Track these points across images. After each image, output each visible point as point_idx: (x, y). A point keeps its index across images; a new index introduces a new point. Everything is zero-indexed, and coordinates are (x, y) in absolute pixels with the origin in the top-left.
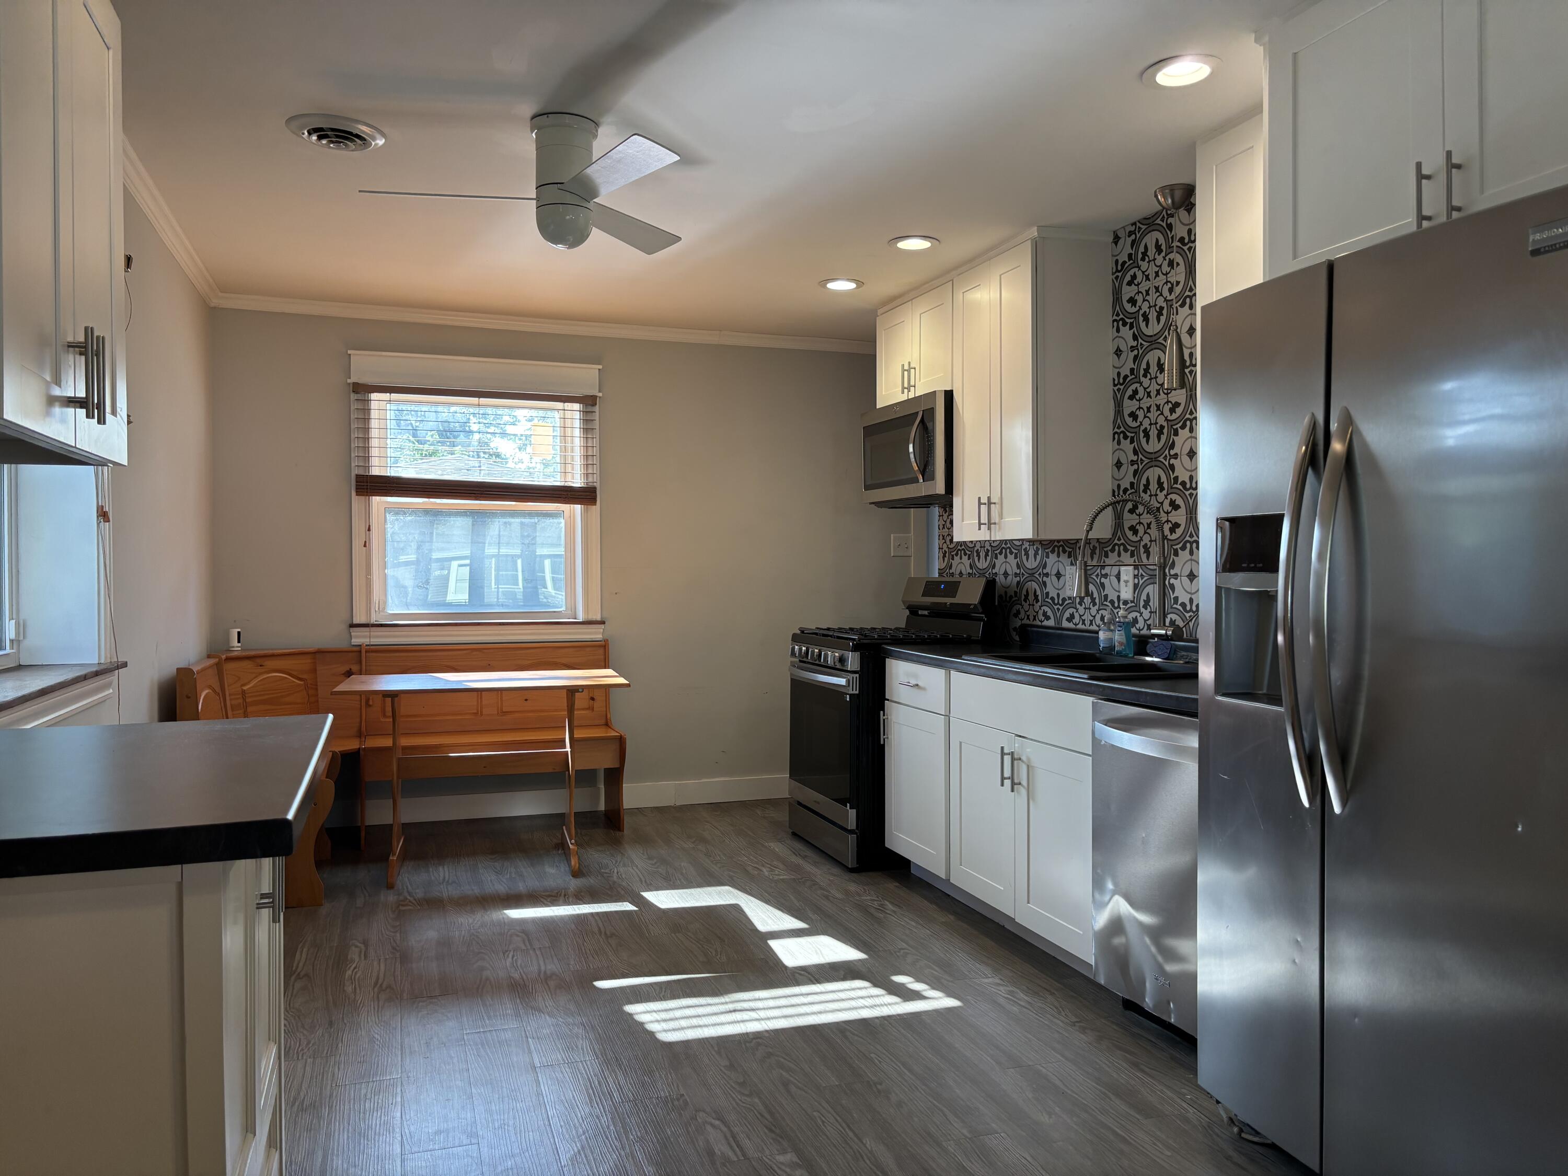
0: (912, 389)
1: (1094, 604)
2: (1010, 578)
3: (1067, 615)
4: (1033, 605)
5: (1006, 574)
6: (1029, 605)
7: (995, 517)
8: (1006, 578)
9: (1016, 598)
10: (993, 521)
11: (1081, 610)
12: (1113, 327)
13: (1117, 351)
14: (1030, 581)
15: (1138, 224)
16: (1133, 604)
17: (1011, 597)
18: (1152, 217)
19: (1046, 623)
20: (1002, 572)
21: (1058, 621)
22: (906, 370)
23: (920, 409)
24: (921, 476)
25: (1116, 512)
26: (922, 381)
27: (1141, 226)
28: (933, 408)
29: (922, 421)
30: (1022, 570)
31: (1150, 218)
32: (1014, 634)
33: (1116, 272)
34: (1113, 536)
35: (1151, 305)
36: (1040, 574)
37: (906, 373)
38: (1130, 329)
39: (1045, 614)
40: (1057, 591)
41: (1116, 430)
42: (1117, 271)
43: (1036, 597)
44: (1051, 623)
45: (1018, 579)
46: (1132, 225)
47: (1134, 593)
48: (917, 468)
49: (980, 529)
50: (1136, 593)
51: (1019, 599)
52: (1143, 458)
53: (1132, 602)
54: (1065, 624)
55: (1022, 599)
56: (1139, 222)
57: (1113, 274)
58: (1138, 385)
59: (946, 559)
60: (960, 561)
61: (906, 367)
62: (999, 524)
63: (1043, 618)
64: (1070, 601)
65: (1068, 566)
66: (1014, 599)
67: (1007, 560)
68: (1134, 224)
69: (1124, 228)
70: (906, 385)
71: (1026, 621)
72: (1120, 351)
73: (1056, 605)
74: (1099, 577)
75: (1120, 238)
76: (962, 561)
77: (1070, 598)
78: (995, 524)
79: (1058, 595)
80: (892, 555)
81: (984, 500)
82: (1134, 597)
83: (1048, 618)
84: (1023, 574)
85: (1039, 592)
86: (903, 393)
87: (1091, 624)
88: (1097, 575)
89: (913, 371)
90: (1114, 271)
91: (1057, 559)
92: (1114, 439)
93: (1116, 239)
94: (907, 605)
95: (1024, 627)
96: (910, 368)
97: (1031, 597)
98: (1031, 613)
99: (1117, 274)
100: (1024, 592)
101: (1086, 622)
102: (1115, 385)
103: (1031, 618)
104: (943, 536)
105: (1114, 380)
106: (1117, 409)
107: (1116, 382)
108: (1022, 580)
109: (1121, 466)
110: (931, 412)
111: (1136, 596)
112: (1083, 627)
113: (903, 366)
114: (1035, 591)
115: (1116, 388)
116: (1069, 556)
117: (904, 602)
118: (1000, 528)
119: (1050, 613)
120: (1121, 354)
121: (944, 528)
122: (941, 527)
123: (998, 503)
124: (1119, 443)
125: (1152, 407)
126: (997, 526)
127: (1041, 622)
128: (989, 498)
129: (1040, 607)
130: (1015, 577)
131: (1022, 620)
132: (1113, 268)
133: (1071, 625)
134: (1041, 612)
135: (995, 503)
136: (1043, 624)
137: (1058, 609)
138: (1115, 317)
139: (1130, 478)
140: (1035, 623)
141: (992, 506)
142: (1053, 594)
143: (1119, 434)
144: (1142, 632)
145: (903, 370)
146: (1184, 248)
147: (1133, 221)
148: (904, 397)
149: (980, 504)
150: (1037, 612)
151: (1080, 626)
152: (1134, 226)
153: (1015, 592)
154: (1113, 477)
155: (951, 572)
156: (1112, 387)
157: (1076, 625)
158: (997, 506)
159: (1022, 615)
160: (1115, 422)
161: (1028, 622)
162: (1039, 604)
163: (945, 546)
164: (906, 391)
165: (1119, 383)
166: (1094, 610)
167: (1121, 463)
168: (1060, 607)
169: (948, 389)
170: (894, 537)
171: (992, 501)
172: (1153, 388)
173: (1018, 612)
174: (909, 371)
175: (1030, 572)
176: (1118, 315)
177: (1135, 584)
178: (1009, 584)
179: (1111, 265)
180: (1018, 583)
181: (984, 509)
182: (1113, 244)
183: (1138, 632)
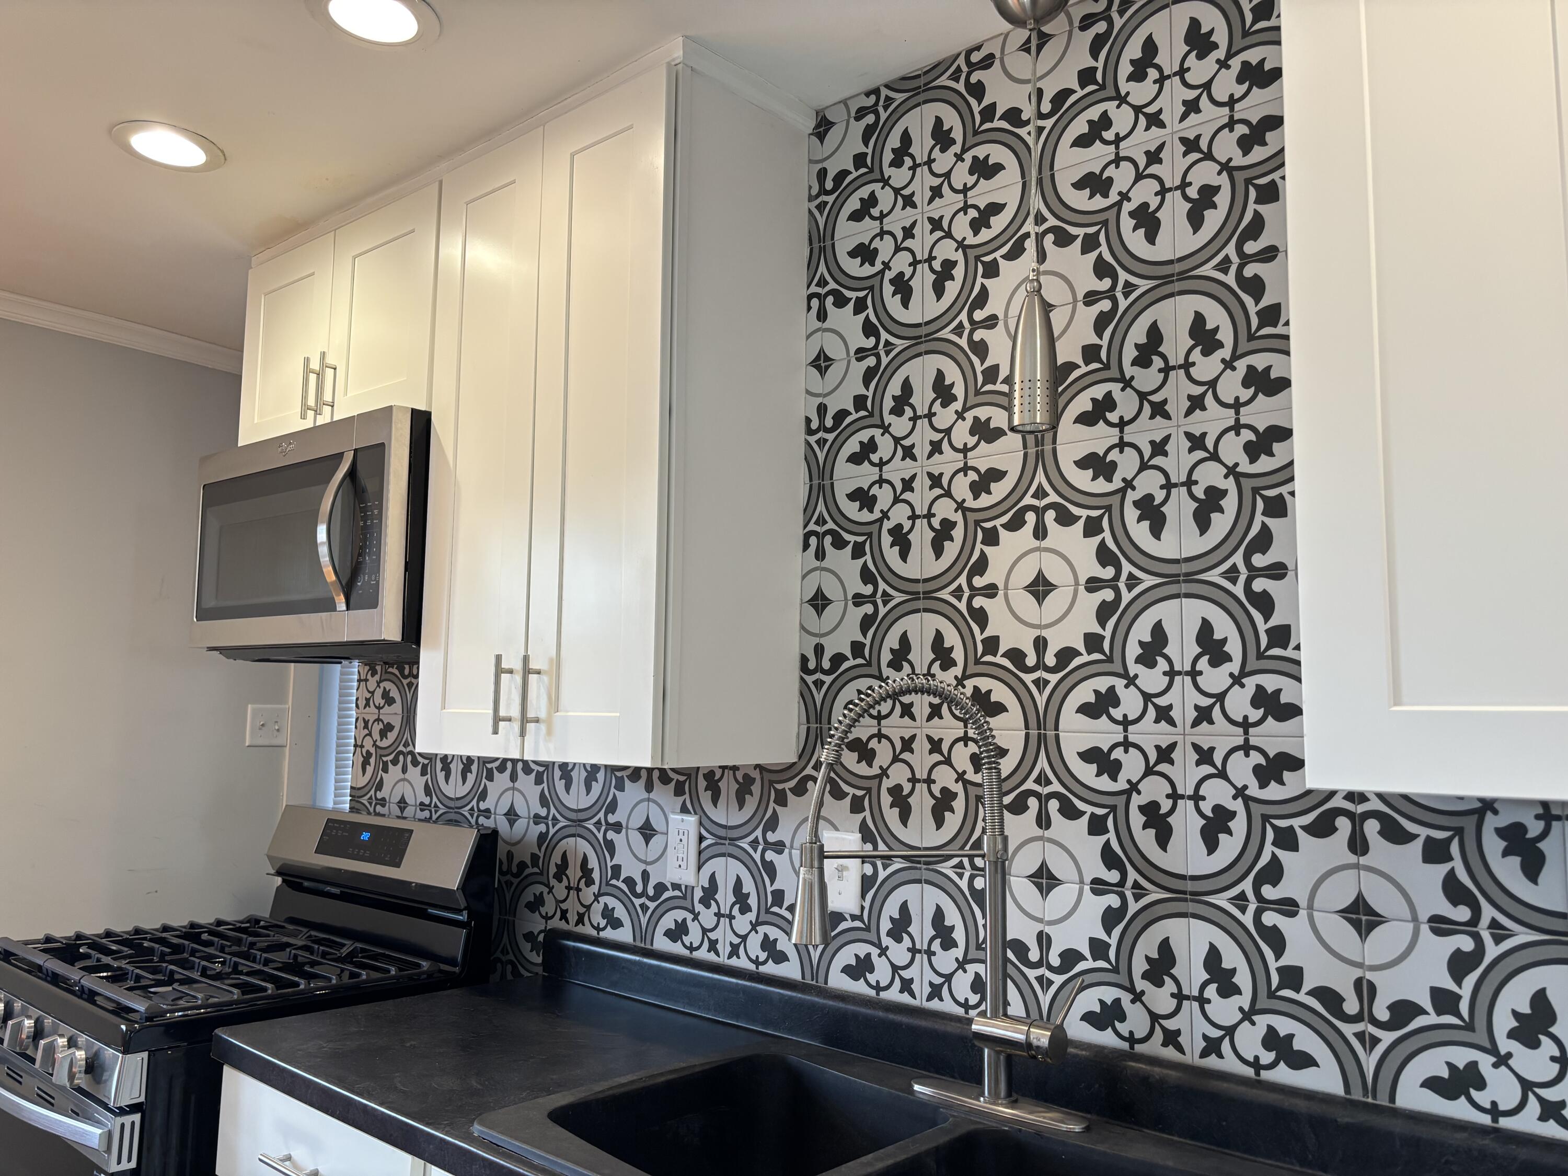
0: (327, 409)
1: (745, 909)
2: (520, 825)
3: (668, 922)
4: (578, 890)
5: (512, 815)
6: (569, 888)
7: (538, 705)
8: (512, 823)
9: (536, 870)
10: (531, 714)
11: (707, 917)
12: (809, 308)
13: (818, 358)
14: (573, 835)
15: (884, 92)
16: (858, 924)
17: (522, 865)
18: (926, 73)
19: (609, 934)
20: (504, 807)
21: (644, 933)
22: (313, 372)
23: (348, 446)
24: (342, 597)
25: (811, 707)
26: (348, 395)
27: (892, 94)
28: (383, 445)
29: (352, 474)
30: (553, 810)
31: (918, 76)
32: (526, 947)
33: (817, 196)
34: (800, 757)
35: (919, 258)
36: (599, 823)
37: (313, 377)
38: (857, 312)
39: (607, 913)
40: (643, 867)
41: (812, 527)
42: (823, 191)
43: (586, 872)
44: (624, 935)
45: (542, 828)
46: (868, 94)
47: (863, 896)
48: (334, 578)
49: (495, 732)
50: (869, 896)
51: (543, 872)
52: (890, 591)
53: (859, 918)
54: (662, 943)
55: (551, 875)
56: (887, 86)
57: (811, 199)
58: (877, 432)
59: (370, 770)
60: (402, 776)
61: (315, 365)
62: (549, 722)
63: (603, 923)
64: (677, 893)
65: (673, 812)
66: (530, 870)
67: (516, 785)
68: (876, 92)
69: (845, 102)
70: (311, 402)
71: (556, 923)
72: (827, 359)
73: (638, 896)
74: (760, 848)
75: (832, 124)
76: (407, 776)
77: (676, 886)
78: (537, 721)
79: (645, 876)
80: (247, 744)
81: (512, 661)
82: (863, 908)
83: (616, 924)
84: (554, 818)
85: (593, 863)
86: (303, 417)
87: (734, 951)
88: (755, 843)
89: (329, 373)
90: (815, 191)
91: (646, 795)
92: (806, 546)
93: (823, 126)
94: (278, 865)
95: (553, 936)
96: (324, 365)
97: (574, 872)
98: (572, 906)
99: (824, 198)
100: (556, 858)
101: (719, 947)
102: (810, 432)
103: (572, 917)
104: (366, 723)
105: (808, 421)
106: (815, 482)
107: (815, 425)
108: (552, 831)
109: (824, 607)
110: (378, 452)
111: (867, 905)
112: (712, 957)
113: (307, 360)
114: (585, 859)
115: (812, 439)
116: (679, 791)
117: (271, 858)
118: (549, 732)
119: (620, 912)
120: (827, 368)
121: (367, 704)
122: (362, 703)
123: (546, 672)
124: (820, 554)
125: (918, 479)
126: (543, 727)
127: (598, 929)
128: (526, 659)
129: (597, 897)
130: (536, 823)
131: (547, 918)
132: (810, 187)
133: (677, 948)
134: (598, 908)
135: (538, 672)
136: (603, 934)
137: (644, 908)
138: (814, 289)
139: (851, 632)
140: (580, 929)
141: (533, 678)
142: (631, 869)
143: (820, 537)
144: (883, 995)
145: (307, 370)
146: (1022, 132)
147: (872, 86)
148: (308, 424)
149: (499, 671)
150: (588, 907)
151: (703, 954)
152: (873, 98)
153: (535, 857)
154: (802, 627)
155: (379, 795)
156: (802, 436)
157: (691, 949)
158: (545, 678)
159: (549, 907)
160: (808, 510)
161: (562, 925)
162: (595, 888)
163: (368, 745)
164: (310, 414)
165: (822, 427)
166: (742, 923)
167: (825, 598)
168: (648, 903)
169: (423, 408)
170: (253, 710)
171: (533, 665)
172: (922, 437)
173: (539, 901)
174: (320, 375)
175: (573, 816)
176: (822, 283)
177: (864, 877)
178: (519, 838)
179: (806, 179)
180: (542, 837)
181: (511, 685)
182: (814, 138)
183: (873, 993)
